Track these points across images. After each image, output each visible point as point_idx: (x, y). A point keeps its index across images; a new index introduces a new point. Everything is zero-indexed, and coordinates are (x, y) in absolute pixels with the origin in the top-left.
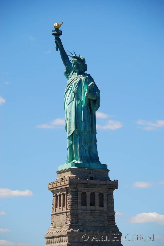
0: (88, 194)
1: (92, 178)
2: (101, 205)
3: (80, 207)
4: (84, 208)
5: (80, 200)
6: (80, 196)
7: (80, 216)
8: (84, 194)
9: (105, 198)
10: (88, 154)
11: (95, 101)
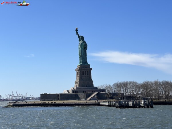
3: (82, 75)
6: (82, 72)
8: (83, 72)
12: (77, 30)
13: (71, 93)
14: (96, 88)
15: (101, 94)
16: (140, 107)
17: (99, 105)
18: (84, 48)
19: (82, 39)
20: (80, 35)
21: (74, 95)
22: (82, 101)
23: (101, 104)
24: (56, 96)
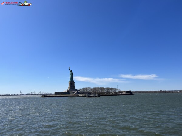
2: (73, 85)
8: (71, 83)
12: (69, 68)
13: (67, 91)
14: (76, 90)
15: (79, 92)
16: (95, 97)
17: (78, 96)
18: (72, 75)
19: (71, 71)
20: (71, 70)
21: (68, 92)
22: (71, 95)
23: (79, 96)
24: (61, 93)
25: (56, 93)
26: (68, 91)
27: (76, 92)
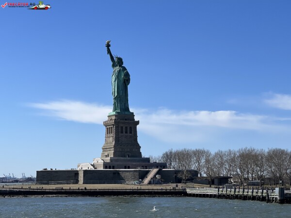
0: (124, 127)
1: (126, 120)
2: (131, 133)
3: (120, 134)
4: (122, 134)
5: (120, 131)
7: (120, 138)
9: (133, 129)
10: (123, 107)
11: (127, 80)
12: (108, 46)
13: (101, 168)
18: (124, 81)
24: (72, 176)
25: (45, 176)
26: (106, 165)
27: (155, 170)
